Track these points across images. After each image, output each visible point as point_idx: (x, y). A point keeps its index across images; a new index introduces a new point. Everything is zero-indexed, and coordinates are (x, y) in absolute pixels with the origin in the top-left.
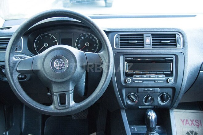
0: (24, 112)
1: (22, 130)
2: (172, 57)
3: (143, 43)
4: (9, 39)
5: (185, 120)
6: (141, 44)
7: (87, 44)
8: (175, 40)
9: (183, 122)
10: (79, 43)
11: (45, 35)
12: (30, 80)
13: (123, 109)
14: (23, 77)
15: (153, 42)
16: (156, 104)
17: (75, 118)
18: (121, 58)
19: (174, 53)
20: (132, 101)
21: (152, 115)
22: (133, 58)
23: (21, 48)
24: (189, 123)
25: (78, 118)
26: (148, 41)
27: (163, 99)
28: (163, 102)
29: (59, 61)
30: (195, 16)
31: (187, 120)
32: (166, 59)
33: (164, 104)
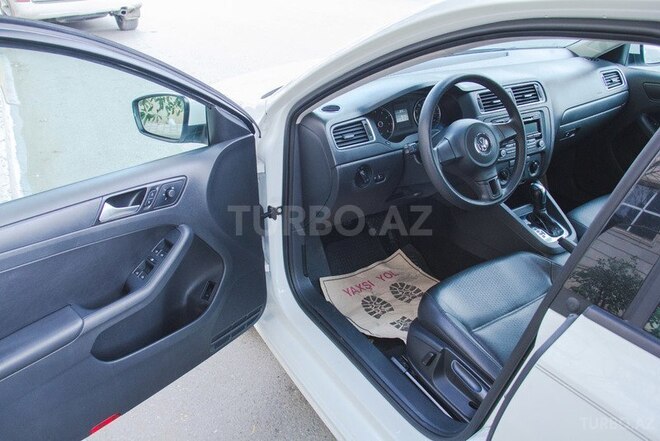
8: (535, 91)
16: (527, 177)
33: (534, 174)
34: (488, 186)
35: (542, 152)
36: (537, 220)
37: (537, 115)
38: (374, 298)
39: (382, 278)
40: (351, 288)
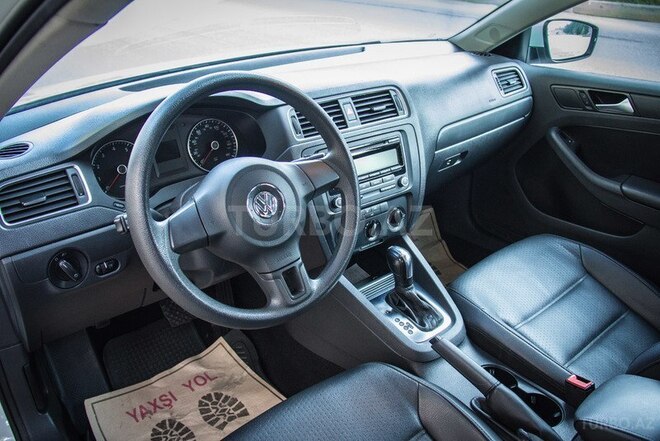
34: (282, 281)
35: (408, 195)
36: (401, 303)
37: (395, 138)
38: (172, 423)
39: (190, 386)
40: (141, 407)
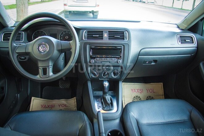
0: (29, 83)
1: (29, 94)
2: (121, 47)
3: (102, 36)
4: (11, 33)
5: (134, 90)
6: (101, 37)
7: (67, 37)
8: (124, 35)
9: (132, 90)
10: (62, 37)
11: (39, 31)
12: (28, 60)
13: (89, 80)
14: (24, 58)
15: (109, 36)
16: (110, 77)
17: (61, 87)
18: (88, 46)
19: (123, 44)
20: (95, 75)
21: (106, 84)
22: (96, 46)
23: (23, 39)
24: (136, 91)
25: (64, 87)
26: (106, 35)
27: (115, 74)
28: (115, 76)
29: (43, 46)
30: (140, 22)
31: (135, 89)
32: (117, 47)
33: (116, 77)
39: (59, 106)
40: (45, 105)
